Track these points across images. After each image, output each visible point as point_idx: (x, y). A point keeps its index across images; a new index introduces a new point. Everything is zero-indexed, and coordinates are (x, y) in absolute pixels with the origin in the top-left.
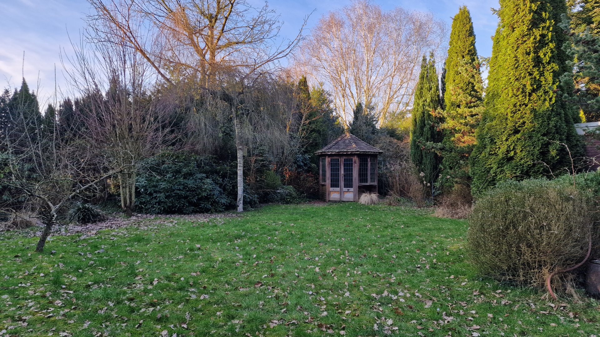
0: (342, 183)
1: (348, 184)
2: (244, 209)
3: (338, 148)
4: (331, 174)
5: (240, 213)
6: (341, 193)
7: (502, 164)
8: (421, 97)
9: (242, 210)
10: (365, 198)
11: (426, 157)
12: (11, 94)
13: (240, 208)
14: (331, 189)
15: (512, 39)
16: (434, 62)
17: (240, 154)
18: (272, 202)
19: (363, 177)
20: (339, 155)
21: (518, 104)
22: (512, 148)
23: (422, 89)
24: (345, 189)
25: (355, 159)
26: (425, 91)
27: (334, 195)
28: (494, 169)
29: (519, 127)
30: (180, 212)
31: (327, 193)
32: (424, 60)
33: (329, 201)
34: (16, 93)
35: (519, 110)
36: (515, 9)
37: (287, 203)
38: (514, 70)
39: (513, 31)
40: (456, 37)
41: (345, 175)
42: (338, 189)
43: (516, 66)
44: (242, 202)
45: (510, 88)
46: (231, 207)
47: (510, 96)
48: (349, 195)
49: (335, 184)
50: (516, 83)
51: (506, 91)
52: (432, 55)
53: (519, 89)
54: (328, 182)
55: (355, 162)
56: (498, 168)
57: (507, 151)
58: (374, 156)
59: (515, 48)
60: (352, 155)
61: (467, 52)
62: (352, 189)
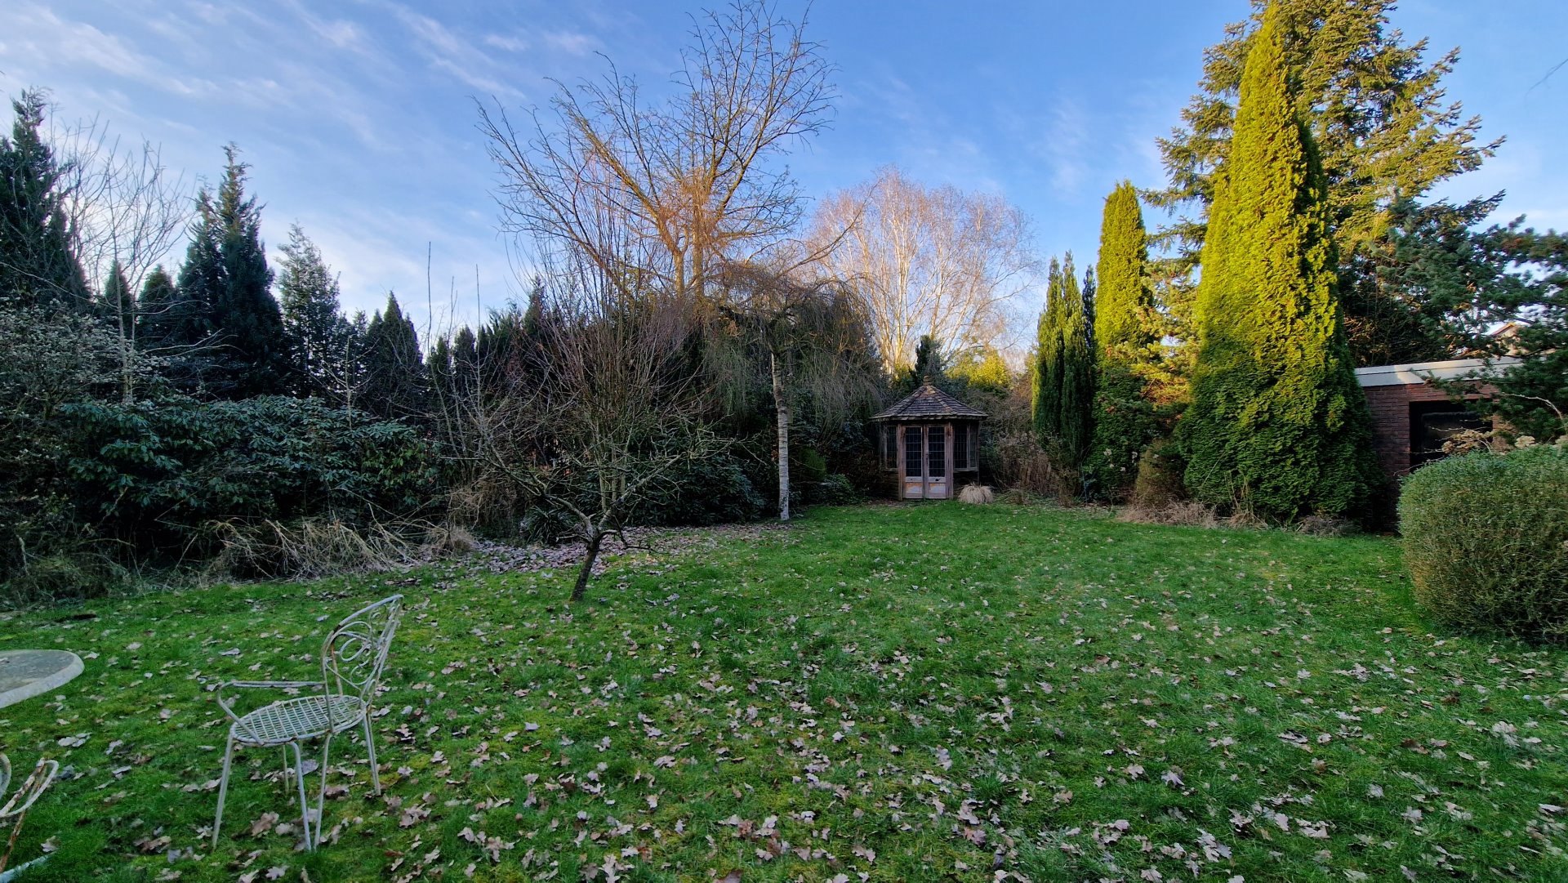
0: (926, 469)
1: (937, 470)
2: (791, 513)
3: (918, 410)
4: (908, 454)
5: (785, 522)
6: (924, 485)
7: (1247, 434)
9: (787, 517)
10: (972, 494)
12: (370, 319)
13: (785, 514)
14: (908, 479)
16: (1072, 269)
17: (782, 420)
18: (815, 503)
19: (959, 460)
20: (921, 421)
22: (1266, 408)
24: (932, 479)
25: (949, 428)
27: (913, 488)
28: (1233, 441)
29: (1276, 373)
31: (900, 485)
32: (1055, 266)
33: (904, 499)
35: (1275, 347)
36: (1267, 181)
37: (840, 504)
38: (1266, 281)
39: (1263, 217)
41: (930, 456)
42: (920, 479)
43: (1269, 274)
44: (787, 503)
45: (1258, 311)
47: (1260, 323)
48: (939, 488)
49: (914, 470)
50: (1269, 302)
51: (1251, 315)
52: (1069, 258)
53: (1273, 313)
54: (902, 467)
55: (948, 434)
56: (1240, 440)
57: (1258, 413)
58: (974, 423)
60: (944, 420)
62: (942, 479)
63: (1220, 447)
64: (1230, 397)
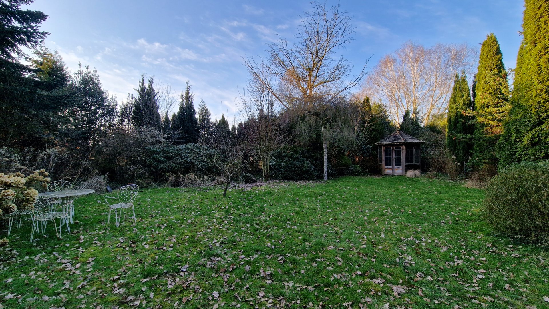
0: (394, 163)
1: (398, 163)
2: (328, 178)
3: (391, 141)
4: (386, 157)
5: (325, 181)
6: (393, 169)
7: (527, 148)
8: (455, 103)
9: (326, 179)
10: (410, 173)
11: (459, 144)
12: (218, 121)
13: (326, 177)
14: (386, 167)
15: (535, 52)
16: (465, 77)
17: (325, 146)
18: (346, 175)
19: (409, 159)
20: (391, 145)
21: (542, 101)
22: (536, 136)
23: (455, 96)
24: (396, 167)
25: (403, 147)
26: (458, 99)
27: (388, 170)
28: (519, 152)
29: (543, 119)
30: (292, 179)
31: (383, 170)
32: (457, 76)
33: (384, 175)
34: (220, 121)
35: (543, 106)
36: (537, 28)
37: (355, 175)
38: (537, 76)
39: (536, 46)
40: (485, 57)
41: (395, 158)
42: (391, 167)
43: (539, 72)
44: (326, 174)
45: (534, 90)
46: (320, 177)
47: (534, 95)
48: (399, 171)
49: (388, 163)
50: (540, 85)
51: (530, 92)
52: (464, 72)
53: (542, 90)
54: (384, 163)
55: (403, 150)
56: (523, 151)
57: (532, 138)
58: (417, 145)
59: (538, 59)
60: (401, 144)
61: (495, 66)
62: (401, 167)
63: (514, 155)
64: (517, 131)
